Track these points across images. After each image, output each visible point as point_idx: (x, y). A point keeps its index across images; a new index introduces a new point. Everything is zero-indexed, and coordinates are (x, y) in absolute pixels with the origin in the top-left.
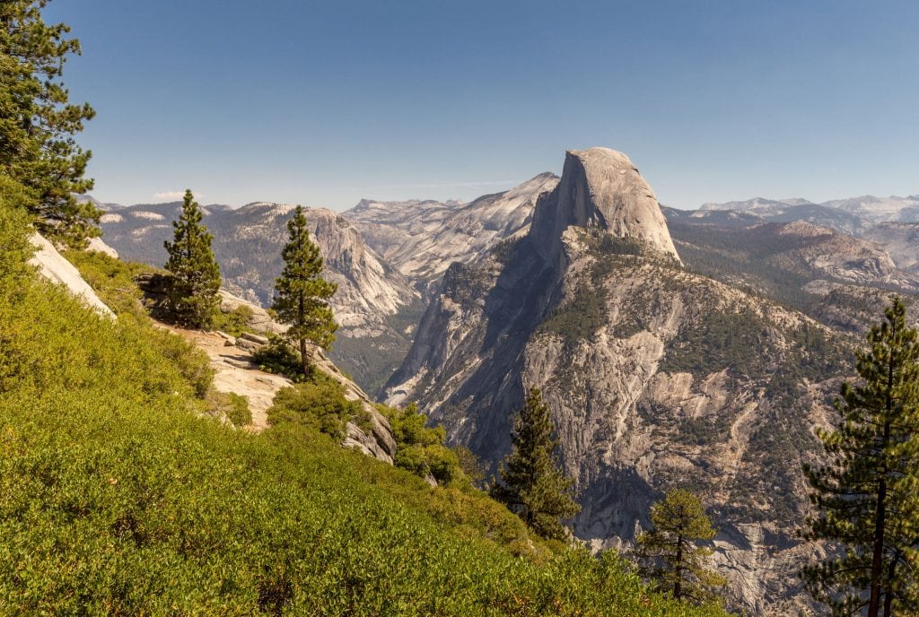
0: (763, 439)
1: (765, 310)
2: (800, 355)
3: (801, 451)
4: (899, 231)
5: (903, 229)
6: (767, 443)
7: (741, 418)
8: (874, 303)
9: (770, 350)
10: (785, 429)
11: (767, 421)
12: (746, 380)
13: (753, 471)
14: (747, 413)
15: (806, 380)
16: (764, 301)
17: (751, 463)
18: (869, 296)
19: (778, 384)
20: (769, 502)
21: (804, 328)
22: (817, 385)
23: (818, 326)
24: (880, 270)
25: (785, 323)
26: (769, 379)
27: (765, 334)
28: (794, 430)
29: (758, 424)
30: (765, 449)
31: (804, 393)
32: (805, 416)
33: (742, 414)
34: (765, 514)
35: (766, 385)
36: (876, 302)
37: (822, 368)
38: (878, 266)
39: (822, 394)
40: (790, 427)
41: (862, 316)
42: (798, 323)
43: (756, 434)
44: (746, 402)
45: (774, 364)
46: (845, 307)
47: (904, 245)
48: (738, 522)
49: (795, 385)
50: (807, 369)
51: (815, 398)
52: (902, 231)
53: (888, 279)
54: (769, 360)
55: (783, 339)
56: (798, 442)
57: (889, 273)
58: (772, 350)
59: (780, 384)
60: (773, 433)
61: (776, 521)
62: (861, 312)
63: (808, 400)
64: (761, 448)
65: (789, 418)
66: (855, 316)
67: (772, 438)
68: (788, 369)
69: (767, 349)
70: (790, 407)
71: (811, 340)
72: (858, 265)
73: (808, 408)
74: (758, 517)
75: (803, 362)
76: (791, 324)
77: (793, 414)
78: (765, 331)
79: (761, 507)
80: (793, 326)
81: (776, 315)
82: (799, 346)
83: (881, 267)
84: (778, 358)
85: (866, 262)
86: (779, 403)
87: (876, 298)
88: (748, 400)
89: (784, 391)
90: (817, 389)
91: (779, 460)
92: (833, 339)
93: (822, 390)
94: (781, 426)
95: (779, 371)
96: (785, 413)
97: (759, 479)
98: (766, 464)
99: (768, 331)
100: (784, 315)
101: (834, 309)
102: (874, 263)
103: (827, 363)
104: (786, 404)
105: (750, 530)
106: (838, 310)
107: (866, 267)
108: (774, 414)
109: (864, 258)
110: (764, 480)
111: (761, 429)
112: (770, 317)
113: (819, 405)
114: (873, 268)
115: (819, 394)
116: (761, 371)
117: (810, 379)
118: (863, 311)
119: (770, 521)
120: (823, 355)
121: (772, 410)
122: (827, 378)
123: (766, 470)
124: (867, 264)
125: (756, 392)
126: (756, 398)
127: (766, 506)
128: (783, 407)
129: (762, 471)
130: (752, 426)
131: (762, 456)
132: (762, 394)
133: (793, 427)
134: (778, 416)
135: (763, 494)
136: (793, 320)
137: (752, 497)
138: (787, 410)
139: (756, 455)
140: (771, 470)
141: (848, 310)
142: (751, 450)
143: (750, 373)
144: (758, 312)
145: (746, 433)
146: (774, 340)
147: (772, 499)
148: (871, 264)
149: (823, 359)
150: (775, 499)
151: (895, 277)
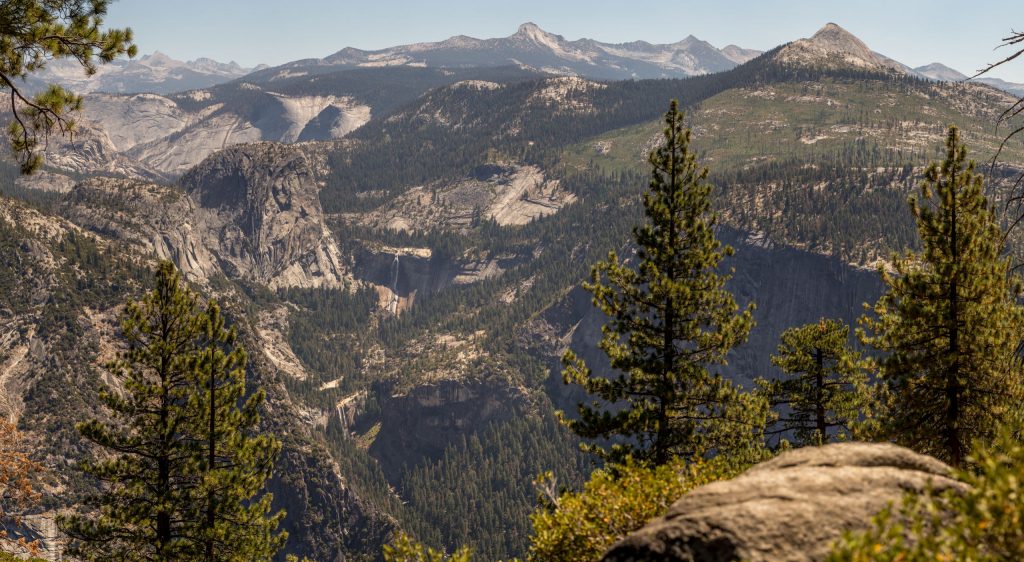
0: (43, 397)
1: (16, 216)
2: (74, 275)
3: (95, 408)
4: (111, 104)
5: (116, 102)
6: (49, 402)
7: (8, 370)
8: (133, 200)
9: (35, 271)
10: (70, 379)
11: (44, 371)
12: (10, 316)
13: (37, 442)
14: (15, 364)
15: (87, 310)
16: (12, 203)
17: (31, 432)
18: (125, 190)
19: (52, 318)
20: (64, 482)
21: (71, 237)
22: (101, 316)
23: (86, 235)
24: (102, 155)
25: (46, 232)
26: (39, 313)
27: (25, 249)
28: (81, 380)
29: (32, 375)
30: (47, 410)
31: (89, 327)
32: (93, 360)
33: (8, 365)
34: (60, 499)
35: (36, 321)
36: (135, 198)
37: (105, 292)
38: (100, 151)
39: (110, 327)
40: (76, 376)
41: (121, 217)
42: (62, 230)
43: (32, 390)
44: (12, 347)
45: (44, 290)
46: (98, 207)
47: (119, 123)
48: (25, 514)
49: (74, 318)
50: (86, 293)
51: (102, 334)
52: (115, 104)
53: (112, 167)
54: (36, 285)
55: (50, 254)
56: (89, 396)
57: (113, 159)
58: (37, 270)
59: (56, 318)
60: (55, 387)
61: (76, 506)
62: (119, 213)
63: (93, 336)
64: (41, 409)
65: (73, 365)
66: (112, 218)
67: (55, 395)
68: (63, 296)
69: (31, 271)
70: (71, 347)
71: (83, 254)
72: (76, 148)
73: (94, 347)
74: (51, 504)
75: (80, 285)
76: (54, 233)
77: (77, 357)
78: (25, 244)
79: (54, 491)
80: (57, 235)
81: (32, 222)
82: (73, 263)
83: (104, 152)
84: (48, 282)
85: (86, 145)
86: (58, 344)
87: (134, 193)
88: (14, 344)
89: (61, 327)
90: (103, 321)
91: (70, 423)
92: (109, 251)
93: (110, 322)
94: (64, 375)
95: (50, 300)
96: (66, 358)
97: (46, 452)
98: (52, 430)
99: (29, 245)
100: (42, 221)
101: (83, 209)
102: (95, 147)
103: (110, 284)
104: (66, 346)
105: (43, 523)
106: (90, 211)
107: (87, 152)
108: (53, 358)
109: (83, 139)
110: (53, 453)
111: (38, 383)
112: (25, 225)
113: (109, 342)
114: (94, 153)
115: (106, 327)
116: (28, 302)
117: (93, 308)
118: (121, 210)
119: (69, 506)
120: (104, 273)
121: (50, 356)
122: (113, 304)
123: (54, 439)
124: (87, 147)
125: (23, 332)
126: (23, 340)
127: (61, 488)
128: (64, 350)
129: (48, 440)
130: (25, 380)
131: (45, 420)
132: (31, 333)
133: (79, 376)
134: (58, 363)
135: (54, 472)
136: (55, 229)
137: (40, 478)
138: (68, 353)
139: (38, 420)
140: (60, 438)
141: (103, 209)
142: (29, 414)
143: (13, 305)
144: (8, 218)
145: (18, 391)
146: (38, 257)
147: (67, 478)
148: (92, 149)
149: (104, 278)
150: (71, 477)
151: (120, 164)
